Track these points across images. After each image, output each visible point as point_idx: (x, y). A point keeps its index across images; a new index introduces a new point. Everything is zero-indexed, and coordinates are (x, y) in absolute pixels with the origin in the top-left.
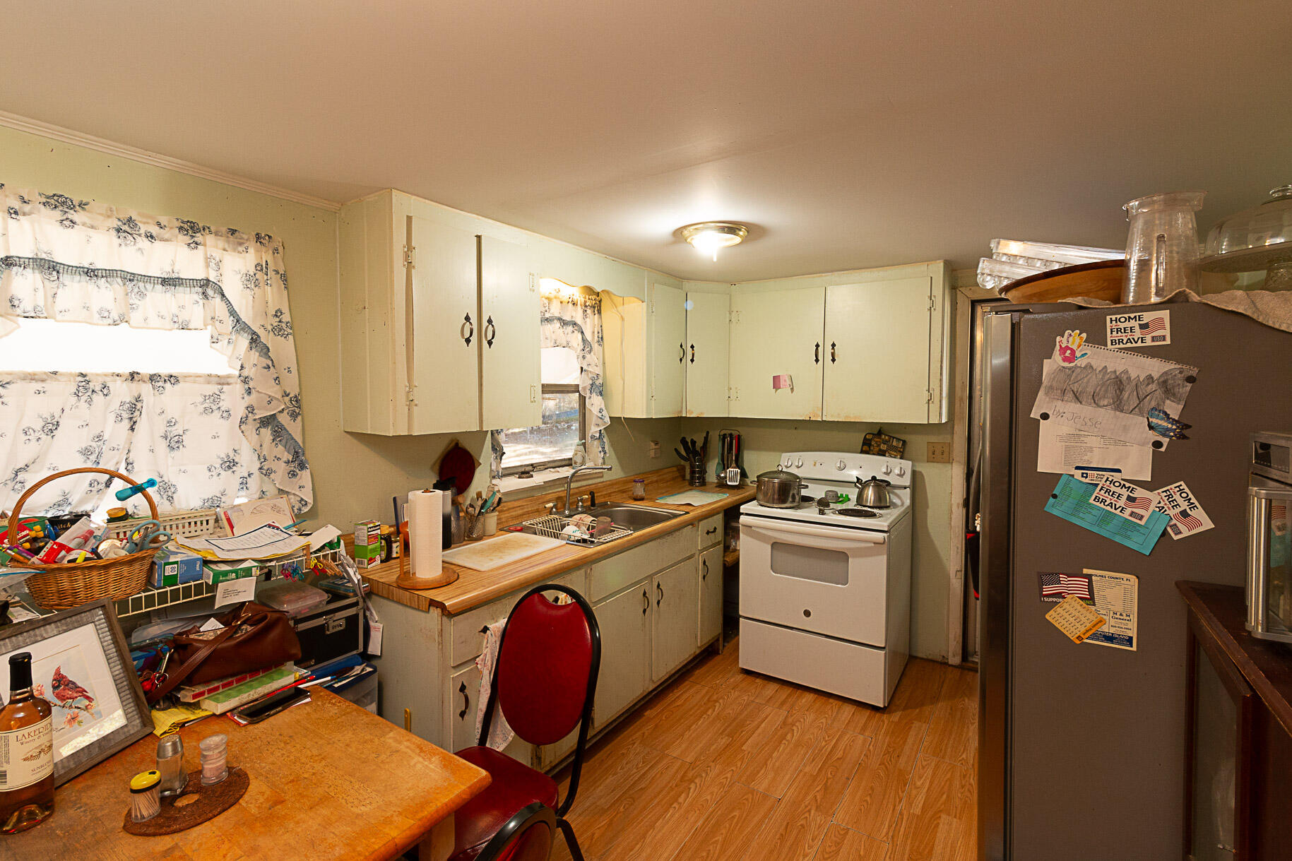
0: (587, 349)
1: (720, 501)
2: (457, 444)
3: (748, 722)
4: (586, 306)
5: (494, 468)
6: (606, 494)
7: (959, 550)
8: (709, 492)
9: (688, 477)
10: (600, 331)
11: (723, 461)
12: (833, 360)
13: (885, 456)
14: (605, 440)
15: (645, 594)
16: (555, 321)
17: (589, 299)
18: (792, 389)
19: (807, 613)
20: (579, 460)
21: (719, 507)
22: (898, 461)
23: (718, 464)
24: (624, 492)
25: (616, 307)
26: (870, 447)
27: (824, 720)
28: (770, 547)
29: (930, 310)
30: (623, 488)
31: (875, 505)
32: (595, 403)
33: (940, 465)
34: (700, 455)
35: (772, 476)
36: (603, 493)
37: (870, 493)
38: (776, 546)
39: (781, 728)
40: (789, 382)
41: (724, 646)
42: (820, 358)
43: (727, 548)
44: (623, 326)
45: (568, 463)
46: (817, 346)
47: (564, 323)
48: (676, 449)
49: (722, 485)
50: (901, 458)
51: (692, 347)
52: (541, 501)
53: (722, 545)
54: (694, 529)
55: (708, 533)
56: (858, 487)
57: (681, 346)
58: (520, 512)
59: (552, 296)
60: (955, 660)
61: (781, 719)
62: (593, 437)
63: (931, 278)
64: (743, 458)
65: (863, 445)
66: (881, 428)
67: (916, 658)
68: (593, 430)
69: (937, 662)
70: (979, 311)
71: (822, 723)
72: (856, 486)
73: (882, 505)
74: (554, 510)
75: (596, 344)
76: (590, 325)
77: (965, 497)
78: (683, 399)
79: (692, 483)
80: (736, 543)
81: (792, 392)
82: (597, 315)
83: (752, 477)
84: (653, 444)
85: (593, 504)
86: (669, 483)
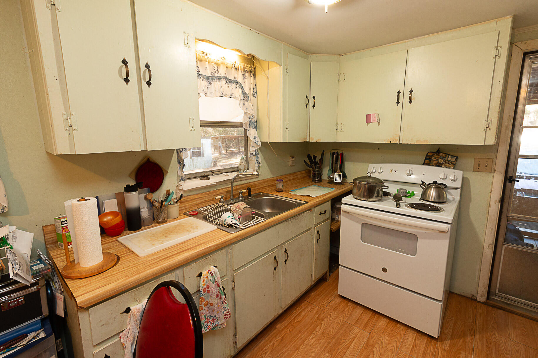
0: (246, 99)
1: (329, 193)
2: (148, 159)
3: (343, 341)
4: (245, 71)
5: (179, 174)
6: (260, 188)
7: (493, 231)
8: (323, 187)
9: (312, 176)
10: (255, 88)
11: (332, 167)
12: (410, 102)
13: (441, 167)
14: (258, 156)
15: (275, 258)
16: (222, 79)
17: (247, 67)
18: (379, 123)
19: (385, 270)
20: (242, 168)
21: (329, 197)
22: (451, 170)
23: (329, 169)
24: (272, 186)
25: (264, 71)
26: (430, 161)
27: (395, 344)
28: (360, 226)
29: (496, 58)
30: (271, 184)
31: (436, 201)
32: (252, 133)
33: (483, 174)
34: (319, 164)
35: (364, 180)
36: (258, 187)
37: (432, 193)
38: (364, 225)
39: (365, 349)
40: (377, 118)
41: (330, 275)
42: (401, 101)
43: (333, 220)
44: (268, 83)
45: (236, 169)
46: (399, 92)
47: (229, 81)
48: (305, 161)
49: (331, 182)
50: (453, 169)
51: (314, 97)
52: (215, 194)
53: (330, 220)
54: (311, 212)
55: (321, 214)
56: (422, 188)
57: (307, 97)
58: (200, 201)
59: (219, 62)
60: (482, 298)
61: (365, 340)
62: (251, 154)
63: (499, 31)
64: (344, 166)
65: (425, 160)
66: (439, 148)
67: (453, 293)
68: (252, 150)
69: (469, 298)
70: (527, 61)
71: (394, 346)
72: (421, 186)
73: (441, 201)
74: (222, 200)
75: (252, 96)
76: (248, 84)
77: (501, 196)
78: (307, 131)
79: (313, 181)
80: (338, 217)
81: (379, 125)
82: (252, 77)
83: (350, 179)
84: (291, 158)
85: (250, 195)
86: (300, 180)
